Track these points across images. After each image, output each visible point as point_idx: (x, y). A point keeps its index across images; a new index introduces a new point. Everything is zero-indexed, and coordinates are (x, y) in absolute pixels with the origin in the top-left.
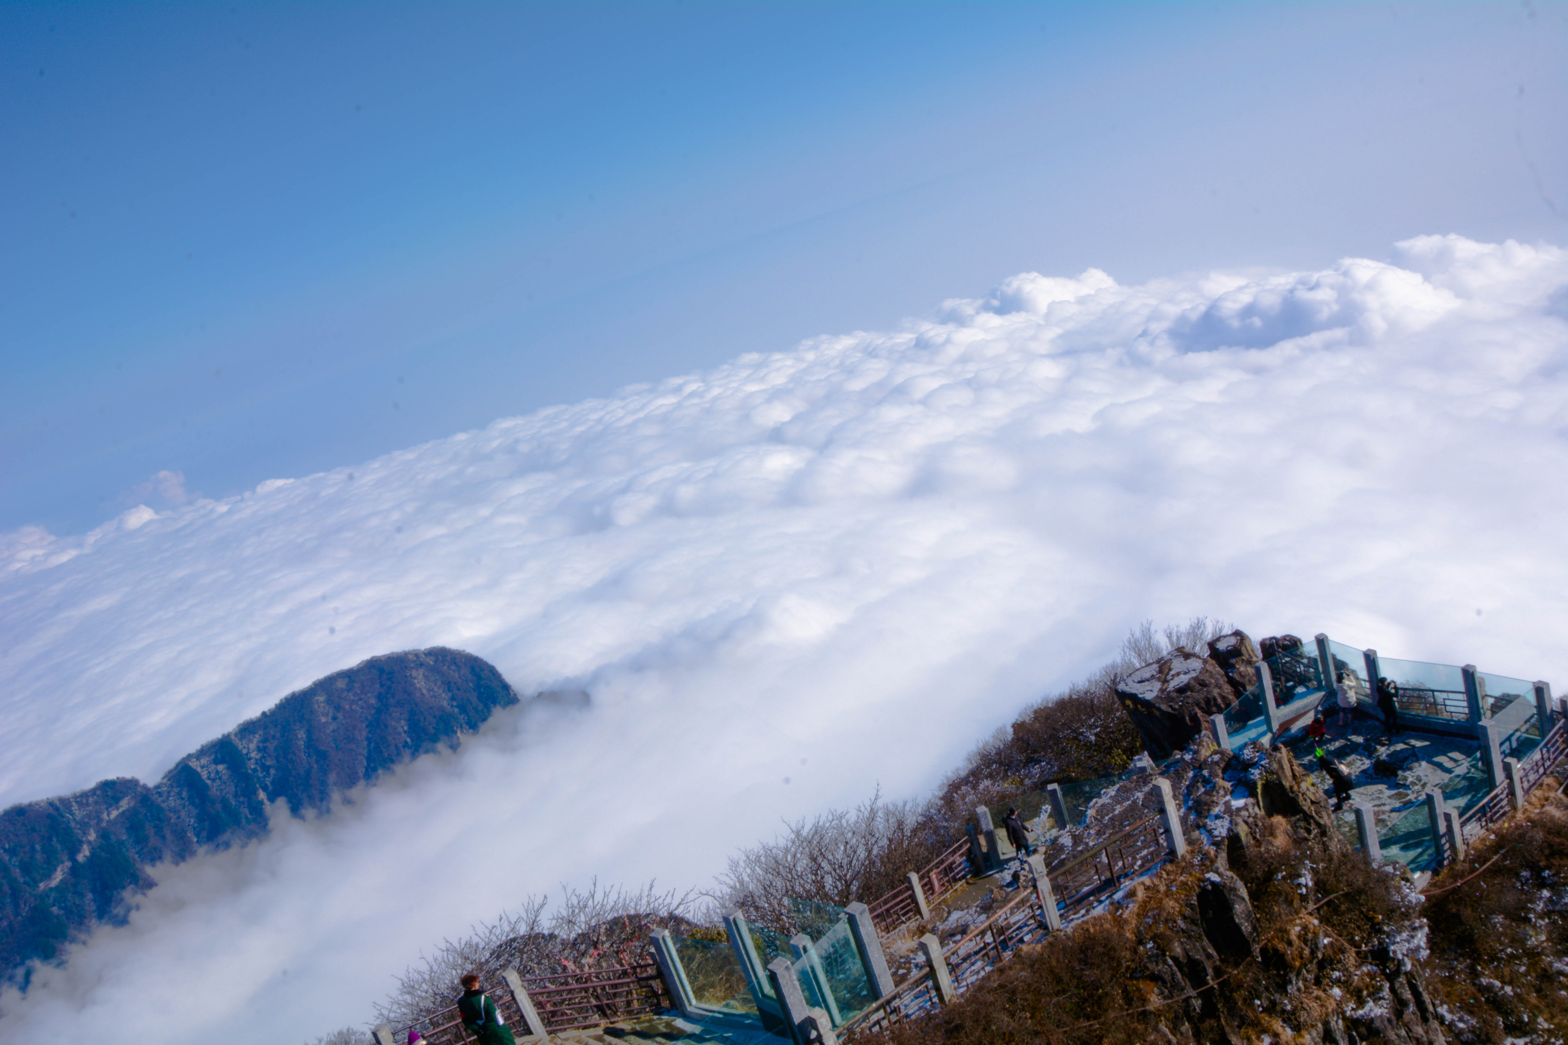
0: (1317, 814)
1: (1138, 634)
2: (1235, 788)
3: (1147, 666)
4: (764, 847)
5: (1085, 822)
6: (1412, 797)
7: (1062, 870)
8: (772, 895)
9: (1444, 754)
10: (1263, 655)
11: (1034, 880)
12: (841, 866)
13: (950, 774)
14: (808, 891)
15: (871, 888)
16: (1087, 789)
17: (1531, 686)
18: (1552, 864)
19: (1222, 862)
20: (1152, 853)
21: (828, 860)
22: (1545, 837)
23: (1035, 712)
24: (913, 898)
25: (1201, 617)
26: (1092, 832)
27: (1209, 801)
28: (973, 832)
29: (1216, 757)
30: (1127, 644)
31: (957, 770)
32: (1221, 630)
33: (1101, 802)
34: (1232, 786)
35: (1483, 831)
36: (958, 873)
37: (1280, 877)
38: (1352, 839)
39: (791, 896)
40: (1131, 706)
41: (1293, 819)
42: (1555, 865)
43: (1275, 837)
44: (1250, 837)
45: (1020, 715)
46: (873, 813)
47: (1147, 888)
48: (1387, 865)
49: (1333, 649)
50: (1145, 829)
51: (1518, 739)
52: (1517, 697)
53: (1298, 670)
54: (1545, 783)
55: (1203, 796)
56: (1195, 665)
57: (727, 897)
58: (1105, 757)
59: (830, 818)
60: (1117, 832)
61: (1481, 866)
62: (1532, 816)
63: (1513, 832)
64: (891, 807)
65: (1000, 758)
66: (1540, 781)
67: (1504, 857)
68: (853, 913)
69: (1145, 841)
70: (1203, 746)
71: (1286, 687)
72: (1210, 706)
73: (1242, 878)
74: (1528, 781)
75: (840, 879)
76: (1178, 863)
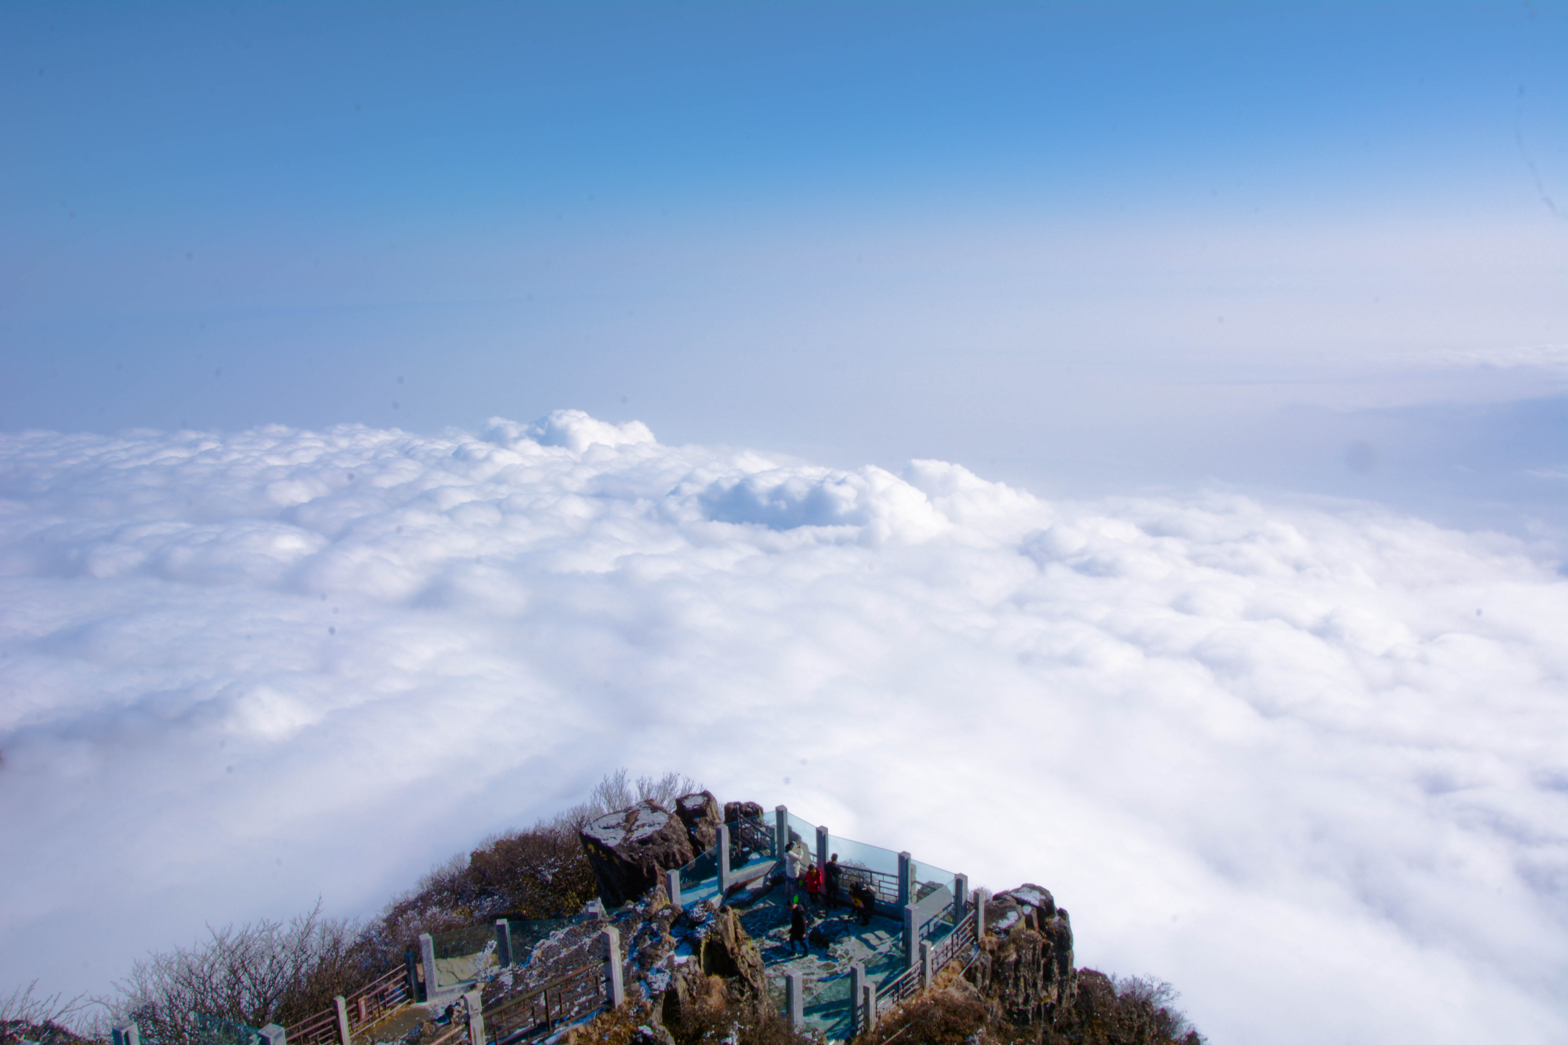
0: (752, 977)
1: (611, 781)
2: (681, 944)
3: (614, 813)
4: (179, 953)
5: (529, 962)
6: (838, 969)
7: (498, 1009)
8: (177, 1007)
9: (872, 931)
10: (726, 818)
11: (468, 1017)
12: (263, 982)
13: (398, 896)
14: (220, 1007)
15: (292, 1009)
16: (536, 928)
17: (953, 878)
18: (945, 1039)
19: (656, 1016)
20: (590, 1001)
21: (250, 974)
22: (943, 1015)
23: (497, 843)
24: (336, 1025)
25: (674, 773)
26: (535, 973)
27: (653, 954)
28: (411, 960)
29: (667, 912)
30: (599, 788)
31: (407, 892)
32: (690, 788)
33: (548, 943)
34: (677, 941)
35: (894, 1005)
36: (388, 1002)
37: (708, 1036)
38: (780, 1004)
39: (200, 1011)
40: (593, 851)
41: (730, 980)
42: (947, 1041)
43: (710, 996)
44: (687, 993)
45: (481, 844)
46: (309, 928)
47: (580, 1036)
48: (807, 1032)
49: (790, 822)
50: (588, 975)
51: (935, 925)
52: (941, 885)
53: (756, 837)
54: (951, 966)
55: (649, 948)
56: (661, 818)
57: (123, 1007)
58: (559, 898)
59: (261, 928)
60: (560, 976)
61: (888, 1037)
62: (936, 995)
63: (919, 1009)
64: (329, 924)
65: (453, 886)
66: (948, 964)
67: (908, 1032)
68: (267, 1036)
69: (585, 987)
70: (656, 899)
71: (742, 852)
72: (668, 862)
73: (673, 1033)
74: (938, 963)
75: (259, 997)
76: (615, 1012)
